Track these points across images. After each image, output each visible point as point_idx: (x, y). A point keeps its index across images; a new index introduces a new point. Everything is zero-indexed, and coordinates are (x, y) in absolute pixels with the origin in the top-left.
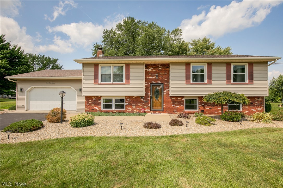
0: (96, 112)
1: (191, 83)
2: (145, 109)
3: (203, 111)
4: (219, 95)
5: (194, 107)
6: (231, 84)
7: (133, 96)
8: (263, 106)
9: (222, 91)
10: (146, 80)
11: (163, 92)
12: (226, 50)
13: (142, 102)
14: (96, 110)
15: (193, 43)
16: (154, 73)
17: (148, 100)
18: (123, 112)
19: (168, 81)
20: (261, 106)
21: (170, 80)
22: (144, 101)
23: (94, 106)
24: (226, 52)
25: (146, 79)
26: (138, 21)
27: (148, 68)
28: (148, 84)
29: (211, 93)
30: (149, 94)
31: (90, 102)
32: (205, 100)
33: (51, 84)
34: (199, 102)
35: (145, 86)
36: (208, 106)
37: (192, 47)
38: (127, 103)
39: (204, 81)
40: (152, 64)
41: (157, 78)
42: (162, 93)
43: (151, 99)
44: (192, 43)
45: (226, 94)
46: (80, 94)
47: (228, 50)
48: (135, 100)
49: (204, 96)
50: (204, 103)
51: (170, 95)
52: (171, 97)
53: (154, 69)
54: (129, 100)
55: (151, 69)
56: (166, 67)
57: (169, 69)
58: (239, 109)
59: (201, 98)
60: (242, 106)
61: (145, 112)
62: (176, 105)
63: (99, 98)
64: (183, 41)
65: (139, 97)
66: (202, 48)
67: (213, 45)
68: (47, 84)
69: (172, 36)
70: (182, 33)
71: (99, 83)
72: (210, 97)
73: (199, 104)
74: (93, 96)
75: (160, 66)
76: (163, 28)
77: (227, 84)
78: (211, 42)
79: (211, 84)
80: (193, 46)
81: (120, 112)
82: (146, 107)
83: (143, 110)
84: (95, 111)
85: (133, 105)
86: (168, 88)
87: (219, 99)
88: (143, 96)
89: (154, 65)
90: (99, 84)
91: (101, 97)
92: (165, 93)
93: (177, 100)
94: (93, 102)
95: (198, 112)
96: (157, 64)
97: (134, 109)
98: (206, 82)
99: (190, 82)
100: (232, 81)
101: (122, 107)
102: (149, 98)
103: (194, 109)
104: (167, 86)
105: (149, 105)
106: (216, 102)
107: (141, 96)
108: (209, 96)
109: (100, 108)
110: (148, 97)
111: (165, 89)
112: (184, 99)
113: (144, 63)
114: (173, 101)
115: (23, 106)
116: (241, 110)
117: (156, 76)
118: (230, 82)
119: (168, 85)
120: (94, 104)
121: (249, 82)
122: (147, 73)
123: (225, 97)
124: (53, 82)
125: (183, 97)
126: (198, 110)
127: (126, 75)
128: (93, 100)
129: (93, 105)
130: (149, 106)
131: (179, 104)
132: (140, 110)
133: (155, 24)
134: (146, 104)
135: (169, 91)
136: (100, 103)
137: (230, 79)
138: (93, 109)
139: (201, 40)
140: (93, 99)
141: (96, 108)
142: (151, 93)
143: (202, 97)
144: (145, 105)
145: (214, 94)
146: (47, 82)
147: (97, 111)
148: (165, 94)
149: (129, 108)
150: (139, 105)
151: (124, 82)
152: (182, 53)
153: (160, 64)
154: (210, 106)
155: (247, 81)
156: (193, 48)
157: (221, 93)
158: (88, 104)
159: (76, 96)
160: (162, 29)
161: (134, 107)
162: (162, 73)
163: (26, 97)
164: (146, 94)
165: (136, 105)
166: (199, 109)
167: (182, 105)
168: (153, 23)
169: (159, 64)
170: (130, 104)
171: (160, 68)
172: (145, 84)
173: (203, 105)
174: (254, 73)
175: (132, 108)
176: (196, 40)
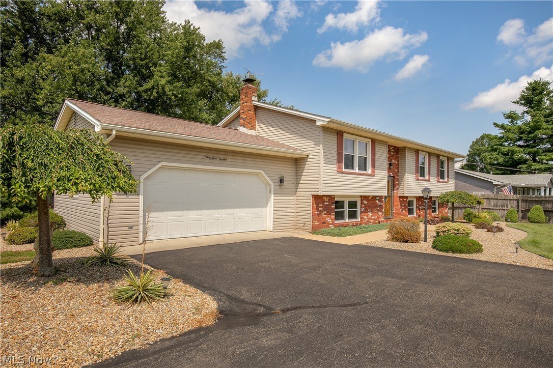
1: (419, 178)
2: (380, 217)
3: (419, 216)
6: (440, 182)
7: (369, 196)
13: (377, 206)
14: (329, 224)
17: (382, 202)
19: (398, 174)
21: (406, 173)
22: (379, 203)
23: (325, 216)
31: (321, 207)
33: (218, 161)
34: (416, 204)
38: (361, 207)
39: (424, 177)
41: (391, 168)
42: (393, 192)
46: (279, 190)
48: (371, 204)
50: (420, 205)
51: (399, 195)
52: (400, 198)
54: (365, 202)
56: (397, 151)
58: (435, 212)
59: (416, 199)
60: (438, 208)
61: (379, 222)
62: (403, 210)
65: (374, 198)
68: (208, 160)
71: (344, 170)
73: (417, 207)
75: (393, 149)
77: (437, 181)
79: (430, 181)
81: (353, 224)
82: (379, 213)
83: (378, 219)
84: (326, 226)
85: (369, 212)
86: (398, 184)
88: (385, 196)
91: (334, 197)
92: (395, 191)
93: (403, 201)
94: (325, 208)
97: (370, 218)
98: (427, 177)
99: (418, 176)
101: (356, 215)
102: (383, 199)
107: (376, 196)
109: (333, 219)
110: (382, 197)
111: (395, 186)
112: (408, 201)
114: (401, 204)
115: (131, 228)
116: (437, 213)
118: (439, 179)
120: (325, 212)
121: (447, 179)
124: (222, 157)
125: (407, 198)
126: (415, 215)
127: (371, 159)
128: (325, 203)
129: (325, 214)
130: (382, 212)
131: (405, 207)
132: (375, 219)
134: (381, 208)
135: (398, 188)
136: (334, 210)
137: (439, 175)
138: (325, 223)
140: (324, 201)
141: (329, 220)
144: (379, 210)
146: (206, 154)
147: (330, 226)
148: (395, 193)
150: (374, 212)
151: (370, 171)
158: (318, 213)
159: (273, 195)
161: (370, 215)
162: (394, 161)
163: (141, 197)
165: (371, 212)
166: (417, 213)
167: (407, 208)
169: (392, 146)
170: (366, 210)
171: (392, 152)
174: (449, 170)
175: (367, 216)
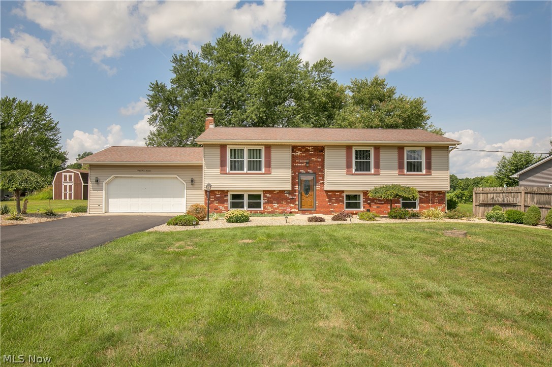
0: (221, 212)
1: (353, 172)
2: (291, 208)
3: (368, 211)
4: (387, 188)
5: (357, 206)
6: (404, 175)
7: (275, 191)
8: (445, 204)
9: (390, 184)
10: (293, 168)
11: (316, 186)
12: (415, 105)
13: (287, 199)
14: (221, 210)
15: (354, 87)
16: (303, 158)
17: (295, 195)
18: (261, 213)
19: (322, 170)
20: (443, 203)
21: (326, 169)
22: (290, 197)
24: (416, 107)
25: (293, 166)
26: (247, 40)
27: (295, 152)
28: (295, 173)
29: (378, 186)
30: (296, 187)
31: (212, 198)
32: (370, 195)
33: (145, 172)
34: (363, 199)
35: (292, 176)
36: (376, 203)
37: (351, 94)
38: (265, 199)
39: (370, 171)
40: (300, 146)
41: (308, 165)
42: (314, 187)
43: (300, 195)
44: (352, 86)
45: (394, 187)
46: (191, 187)
47: (418, 105)
48: (277, 197)
49: (369, 189)
50: (370, 199)
51: (326, 189)
52: (327, 192)
53: (303, 152)
54: (268, 195)
55: (299, 153)
56: (320, 150)
57: (324, 152)
58: (415, 208)
59: (365, 193)
60: (419, 204)
61: (291, 213)
62: (333, 203)
63: (224, 193)
64: (335, 84)
65: (282, 192)
66: (371, 99)
67: (392, 92)
68: (139, 172)
69: (314, 73)
70: (332, 67)
71: (228, 172)
72: (376, 191)
73: (364, 202)
74: (217, 191)
75: (312, 149)
76: (296, 56)
77: (399, 175)
78: (387, 87)
79: (379, 175)
80: (353, 92)
81: (256, 212)
82: (292, 205)
83: (288, 210)
84: (219, 212)
85: (275, 203)
86: (323, 180)
87: (386, 193)
88: (289, 191)
89: (303, 147)
90: (227, 174)
91: (228, 191)
92: (318, 186)
93: (334, 195)
94: (217, 199)
95: (362, 212)
96: (308, 146)
97: (276, 209)
98: (372, 171)
99: (351, 171)
100: (405, 171)
101: (259, 206)
102: (297, 194)
103: (357, 208)
104: (320, 177)
105: (297, 203)
106: (383, 197)
107: (285, 191)
108: (375, 189)
109: (226, 207)
110: (295, 191)
111: (317, 181)
112: (344, 195)
113: (290, 145)
114: (330, 198)
115: (99, 205)
116: (418, 209)
117: (306, 162)
118: (403, 172)
119: (323, 176)
121: (427, 172)
122: (294, 159)
123: (392, 191)
124: (148, 169)
125: (343, 192)
126: (362, 209)
127: (265, 161)
128: (217, 196)
129: (217, 203)
130: (296, 205)
131: (338, 201)
132: (285, 210)
133: (278, 47)
134: (293, 201)
135: (323, 183)
136: (227, 201)
137: (403, 168)
138: (217, 209)
139: (368, 82)
140: (216, 194)
141: (221, 207)
142: (300, 187)
143: (368, 191)
144: (291, 203)
145: (381, 188)
146: (139, 169)
147: (223, 212)
148: (318, 188)
149: (269, 208)
150: (282, 203)
151: (263, 171)
152: (331, 107)
153: (311, 146)
154: (378, 204)
155: (424, 172)
156: (354, 97)
157: (389, 187)
158: (209, 202)
159: (185, 191)
160: (294, 57)
161: (276, 206)
162: (314, 159)
163: (104, 192)
164: (293, 187)
165: (278, 203)
166: (364, 207)
167: (341, 202)
168: (275, 45)
169: (309, 146)
170: (269, 202)
171: (311, 151)
172: (292, 173)
173: (369, 202)
174: (432, 160)
175: (272, 207)
176: (360, 82)
